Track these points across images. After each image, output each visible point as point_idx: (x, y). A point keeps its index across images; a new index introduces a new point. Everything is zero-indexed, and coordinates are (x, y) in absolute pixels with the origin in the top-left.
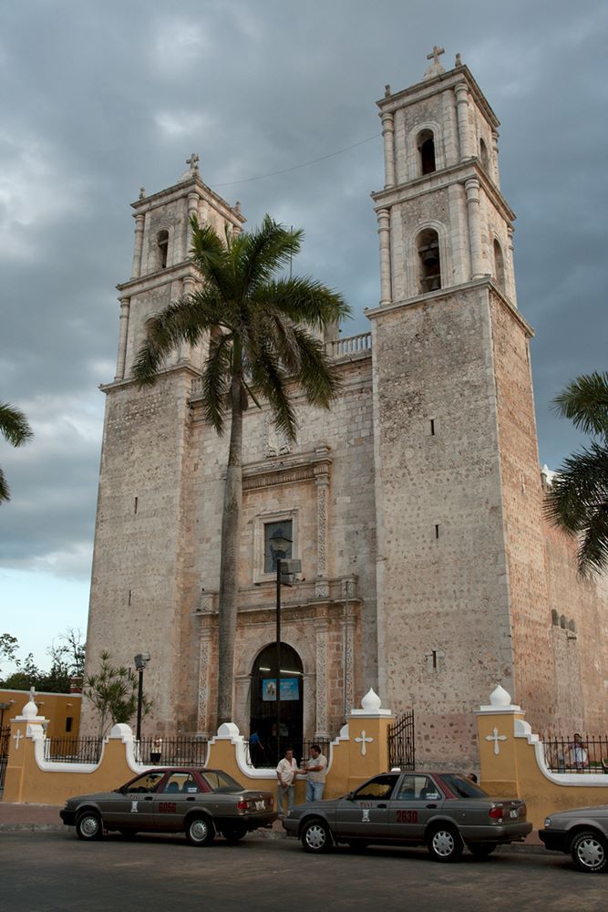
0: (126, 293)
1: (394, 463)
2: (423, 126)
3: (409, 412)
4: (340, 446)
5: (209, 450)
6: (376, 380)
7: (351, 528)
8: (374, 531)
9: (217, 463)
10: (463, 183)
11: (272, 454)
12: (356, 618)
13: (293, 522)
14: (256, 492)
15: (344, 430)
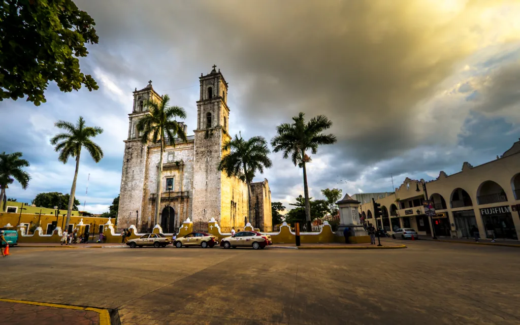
0: (131, 116)
1: (198, 167)
2: (210, 86)
3: (202, 155)
4: (186, 161)
5: (153, 160)
6: (195, 147)
7: (187, 181)
8: (193, 182)
10: (218, 102)
11: (169, 162)
12: (187, 201)
13: (174, 178)
15: (187, 158)
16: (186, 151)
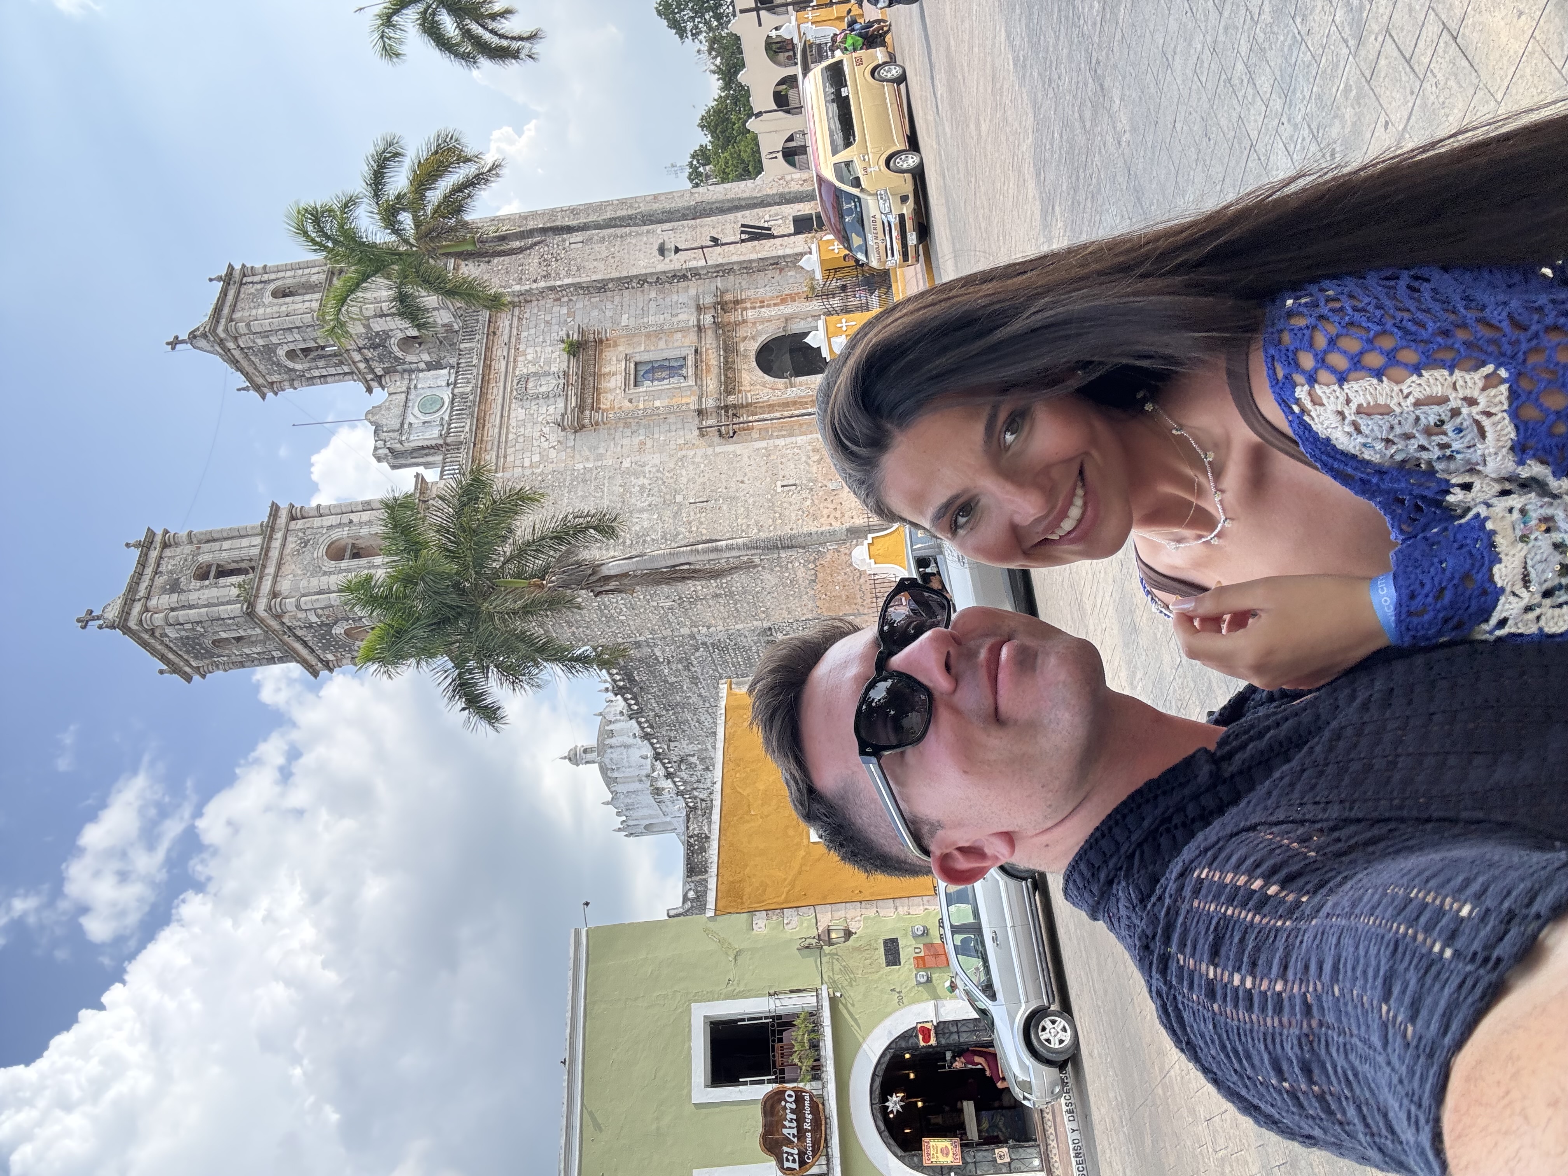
1: (601, 265)
3: (557, 260)
9: (554, 447)
11: (561, 386)
13: (638, 359)
14: (598, 400)
15: (555, 328)
16: (524, 334)
